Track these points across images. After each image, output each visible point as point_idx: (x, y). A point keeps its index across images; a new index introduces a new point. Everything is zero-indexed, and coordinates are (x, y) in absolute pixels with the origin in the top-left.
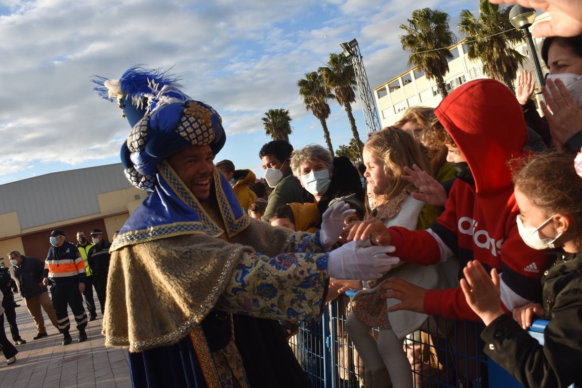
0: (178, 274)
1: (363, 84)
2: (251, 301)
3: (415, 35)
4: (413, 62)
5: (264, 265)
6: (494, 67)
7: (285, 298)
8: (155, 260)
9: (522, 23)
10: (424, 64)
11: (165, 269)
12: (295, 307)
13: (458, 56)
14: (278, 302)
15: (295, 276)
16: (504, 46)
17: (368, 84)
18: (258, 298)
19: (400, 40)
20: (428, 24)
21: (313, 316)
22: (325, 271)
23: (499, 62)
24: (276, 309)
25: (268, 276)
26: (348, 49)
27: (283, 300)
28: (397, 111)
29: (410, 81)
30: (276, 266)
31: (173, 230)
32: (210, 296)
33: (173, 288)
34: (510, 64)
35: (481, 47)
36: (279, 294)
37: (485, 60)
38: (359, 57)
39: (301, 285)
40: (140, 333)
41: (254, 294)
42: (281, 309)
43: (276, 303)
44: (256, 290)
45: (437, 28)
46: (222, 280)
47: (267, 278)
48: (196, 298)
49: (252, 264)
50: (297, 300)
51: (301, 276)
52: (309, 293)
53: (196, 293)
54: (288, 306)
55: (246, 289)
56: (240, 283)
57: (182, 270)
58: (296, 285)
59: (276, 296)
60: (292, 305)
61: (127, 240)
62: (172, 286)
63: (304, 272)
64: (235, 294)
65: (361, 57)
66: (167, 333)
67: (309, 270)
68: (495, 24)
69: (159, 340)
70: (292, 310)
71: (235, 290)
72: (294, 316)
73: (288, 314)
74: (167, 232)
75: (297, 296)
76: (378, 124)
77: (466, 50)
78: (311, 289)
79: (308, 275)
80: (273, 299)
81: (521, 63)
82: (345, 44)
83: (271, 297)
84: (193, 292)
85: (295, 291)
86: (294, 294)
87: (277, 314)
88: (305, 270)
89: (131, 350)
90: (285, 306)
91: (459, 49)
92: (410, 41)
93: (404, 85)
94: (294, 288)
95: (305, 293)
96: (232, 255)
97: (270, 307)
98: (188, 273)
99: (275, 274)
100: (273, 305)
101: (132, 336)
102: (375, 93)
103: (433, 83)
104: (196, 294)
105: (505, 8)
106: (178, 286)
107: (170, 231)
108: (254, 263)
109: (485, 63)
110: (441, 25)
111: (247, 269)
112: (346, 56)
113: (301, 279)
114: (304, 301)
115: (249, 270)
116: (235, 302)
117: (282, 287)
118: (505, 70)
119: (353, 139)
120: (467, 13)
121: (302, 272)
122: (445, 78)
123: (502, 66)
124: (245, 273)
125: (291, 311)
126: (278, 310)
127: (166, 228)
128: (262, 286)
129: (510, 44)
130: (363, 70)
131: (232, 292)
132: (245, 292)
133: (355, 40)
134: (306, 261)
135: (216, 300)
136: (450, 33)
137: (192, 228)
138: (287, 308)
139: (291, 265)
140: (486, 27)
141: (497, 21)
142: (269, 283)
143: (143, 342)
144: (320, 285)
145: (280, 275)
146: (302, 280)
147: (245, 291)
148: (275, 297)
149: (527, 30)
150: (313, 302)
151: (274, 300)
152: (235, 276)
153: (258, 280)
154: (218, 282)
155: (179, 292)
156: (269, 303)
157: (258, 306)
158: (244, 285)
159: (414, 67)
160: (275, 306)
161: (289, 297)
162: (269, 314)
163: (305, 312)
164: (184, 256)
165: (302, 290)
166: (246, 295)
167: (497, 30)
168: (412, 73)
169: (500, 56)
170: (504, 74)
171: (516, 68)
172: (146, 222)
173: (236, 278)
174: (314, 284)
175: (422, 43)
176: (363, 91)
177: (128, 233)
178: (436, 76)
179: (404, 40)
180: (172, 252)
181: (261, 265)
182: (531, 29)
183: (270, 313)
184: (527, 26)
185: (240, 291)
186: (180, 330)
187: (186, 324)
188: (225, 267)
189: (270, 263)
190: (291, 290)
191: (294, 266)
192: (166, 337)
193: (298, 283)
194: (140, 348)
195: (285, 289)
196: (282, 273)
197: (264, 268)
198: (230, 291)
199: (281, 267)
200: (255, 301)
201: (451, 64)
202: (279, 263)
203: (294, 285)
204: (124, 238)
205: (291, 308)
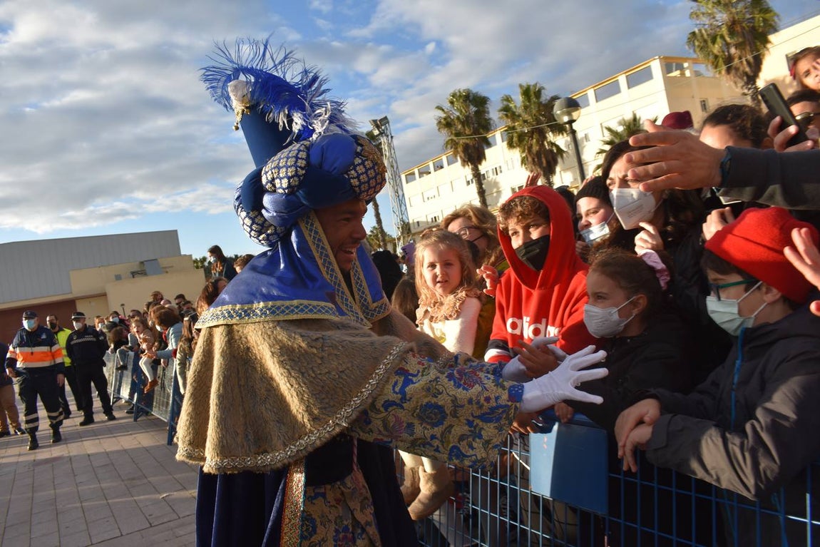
0: (303, 371)
1: (392, 166)
2: (405, 425)
3: (452, 117)
4: (449, 146)
5: (438, 378)
6: (533, 159)
7: (453, 430)
8: (270, 345)
9: (566, 119)
10: (460, 149)
11: (284, 360)
12: (463, 447)
13: (496, 144)
14: (443, 434)
15: (478, 402)
16: (545, 138)
17: (397, 167)
18: (416, 422)
19: (436, 122)
20: (468, 107)
21: (485, 463)
22: (518, 405)
23: (538, 154)
24: (436, 443)
25: (441, 393)
26: (378, 127)
27: (450, 432)
28: (426, 199)
29: (442, 167)
30: (455, 382)
31: (293, 311)
32: (346, 410)
33: (292, 389)
34: (550, 158)
35: (521, 137)
36: (446, 423)
37: (523, 152)
38: (390, 137)
39: (482, 417)
40: (223, 447)
41: (413, 415)
42: (443, 445)
43: (438, 435)
44: (418, 411)
45: (476, 112)
46: (369, 390)
47: (439, 396)
48: (325, 408)
49: (419, 372)
50: (468, 437)
51: (485, 404)
52: (489, 430)
53: (327, 400)
54: (454, 442)
55: (404, 405)
56: (399, 396)
57: (311, 366)
58: (475, 415)
59: (442, 424)
60: (459, 442)
61: (224, 317)
62: (292, 386)
63: (490, 399)
64: (386, 410)
65: (392, 137)
66: (265, 452)
67: (497, 398)
68: (537, 114)
69: (249, 462)
70: (459, 449)
71: (388, 405)
72: (458, 458)
73: (450, 454)
74: (283, 312)
75: (470, 431)
76: (405, 213)
77: (505, 137)
78: (492, 425)
79: (495, 404)
80: (436, 429)
81: (562, 157)
82: (375, 121)
83: (434, 425)
84: (323, 399)
85: (470, 423)
86: (467, 428)
87: (435, 450)
88: (492, 396)
89: (206, 470)
90: (449, 442)
91: (497, 136)
92: (447, 124)
93: (435, 171)
94: (471, 418)
95: (483, 428)
96: (388, 357)
97: (429, 440)
98: (319, 372)
99: (451, 393)
100: (433, 437)
101: (211, 450)
102: (403, 177)
103: (468, 171)
104: (327, 403)
105: (548, 98)
106: (302, 387)
107: (287, 312)
108: (421, 371)
109: (524, 155)
110: (481, 108)
111: (410, 377)
112: (375, 134)
113: (484, 407)
114: (477, 440)
115: (414, 379)
116: (379, 422)
117: (454, 414)
118: (544, 165)
119: (374, 227)
120: (508, 99)
121: (488, 399)
122: (480, 167)
123: (541, 160)
124: (407, 382)
125: (455, 450)
126: (438, 446)
127: (283, 306)
128: (429, 405)
129: (551, 137)
130: (393, 152)
131: (383, 406)
132: (402, 410)
133: (386, 118)
134: (495, 386)
135: (354, 416)
136: (490, 119)
137: (319, 311)
138: (451, 445)
139: (474, 386)
140: (527, 117)
141: (539, 111)
142: (440, 403)
143: (225, 461)
144: (507, 422)
145: (458, 395)
146: (485, 409)
147: (402, 408)
148: (441, 426)
149: (571, 127)
150: (489, 444)
151: (437, 431)
152: (393, 384)
153: (426, 396)
154: (362, 392)
155: (300, 397)
156: (428, 433)
157: (412, 435)
158: (404, 398)
159: (450, 152)
160: (437, 438)
161: (460, 429)
162: (423, 449)
163: (475, 455)
164: (314, 344)
165: (481, 423)
166: (401, 414)
167: (539, 122)
168: (444, 158)
169: (540, 149)
170: (544, 168)
171: (556, 163)
172: (253, 295)
173: (394, 387)
174: (498, 420)
175: (460, 127)
176: (392, 175)
177: (225, 307)
178: (472, 164)
179: (440, 122)
180: (296, 337)
181: (434, 377)
182: (575, 126)
183: (424, 447)
184: (571, 122)
185: (395, 407)
186: (288, 451)
187: (298, 443)
188: (376, 373)
189: (446, 377)
190: (465, 421)
191: (477, 388)
192: (262, 458)
193: (478, 413)
194: (219, 469)
195: (457, 417)
196: (461, 394)
197: (437, 382)
198: (379, 404)
199: (461, 385)
200: (410, 426)
201: (488, 152)
202: (459, 379)
203: (472, 414)
204: (219, 313)
205: (457, 446)
